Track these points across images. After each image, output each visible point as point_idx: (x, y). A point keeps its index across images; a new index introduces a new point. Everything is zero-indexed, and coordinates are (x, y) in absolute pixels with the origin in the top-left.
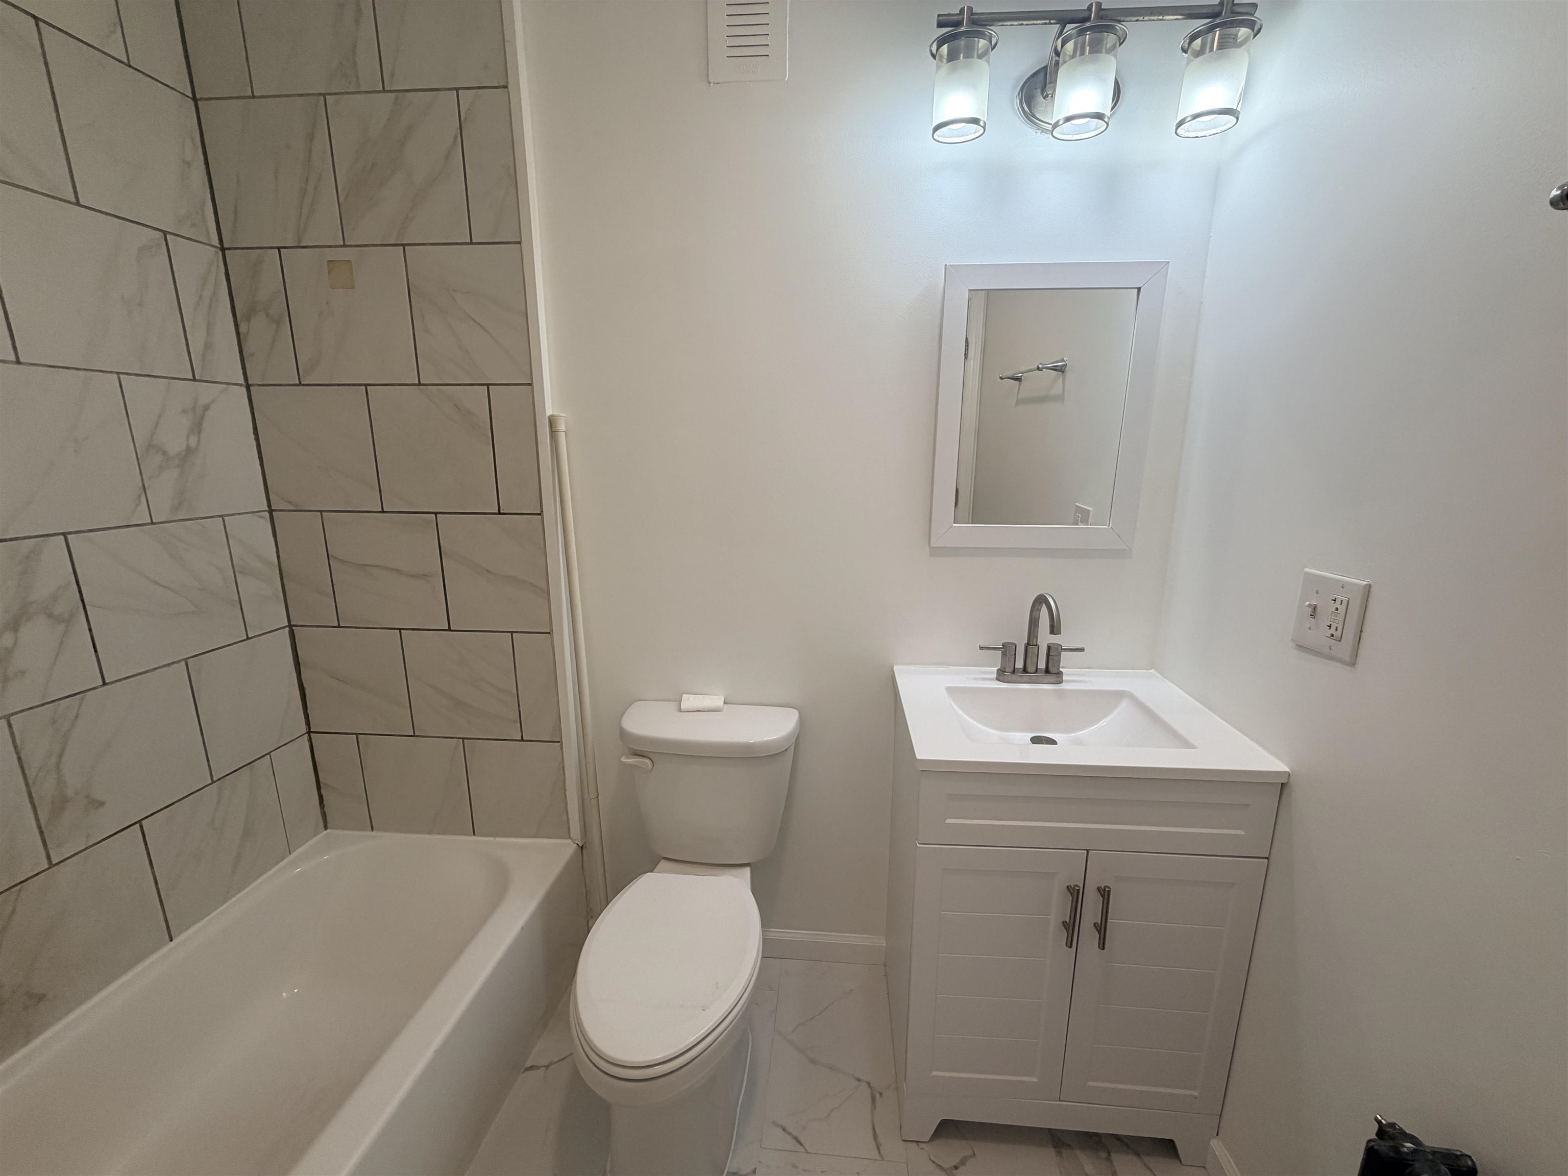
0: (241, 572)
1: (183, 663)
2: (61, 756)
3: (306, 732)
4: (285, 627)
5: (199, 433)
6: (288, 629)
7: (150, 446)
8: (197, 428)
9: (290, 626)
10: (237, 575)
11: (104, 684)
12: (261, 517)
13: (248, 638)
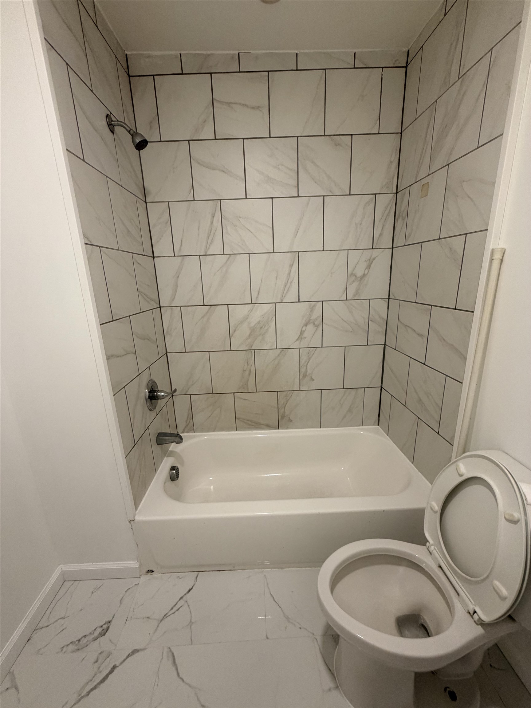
0: (371, 321)
1: (344, 347)
2: (308, 363)
3: (380, 386)
4: (383, 344)
5: (369, 269)
6: (384, 346)
7: (352, 274)
8: (369, 267)
9: (385, 345)
10: (370, 321)
11: (322, 347)
12: (385, 301)
13: (367, 345)
